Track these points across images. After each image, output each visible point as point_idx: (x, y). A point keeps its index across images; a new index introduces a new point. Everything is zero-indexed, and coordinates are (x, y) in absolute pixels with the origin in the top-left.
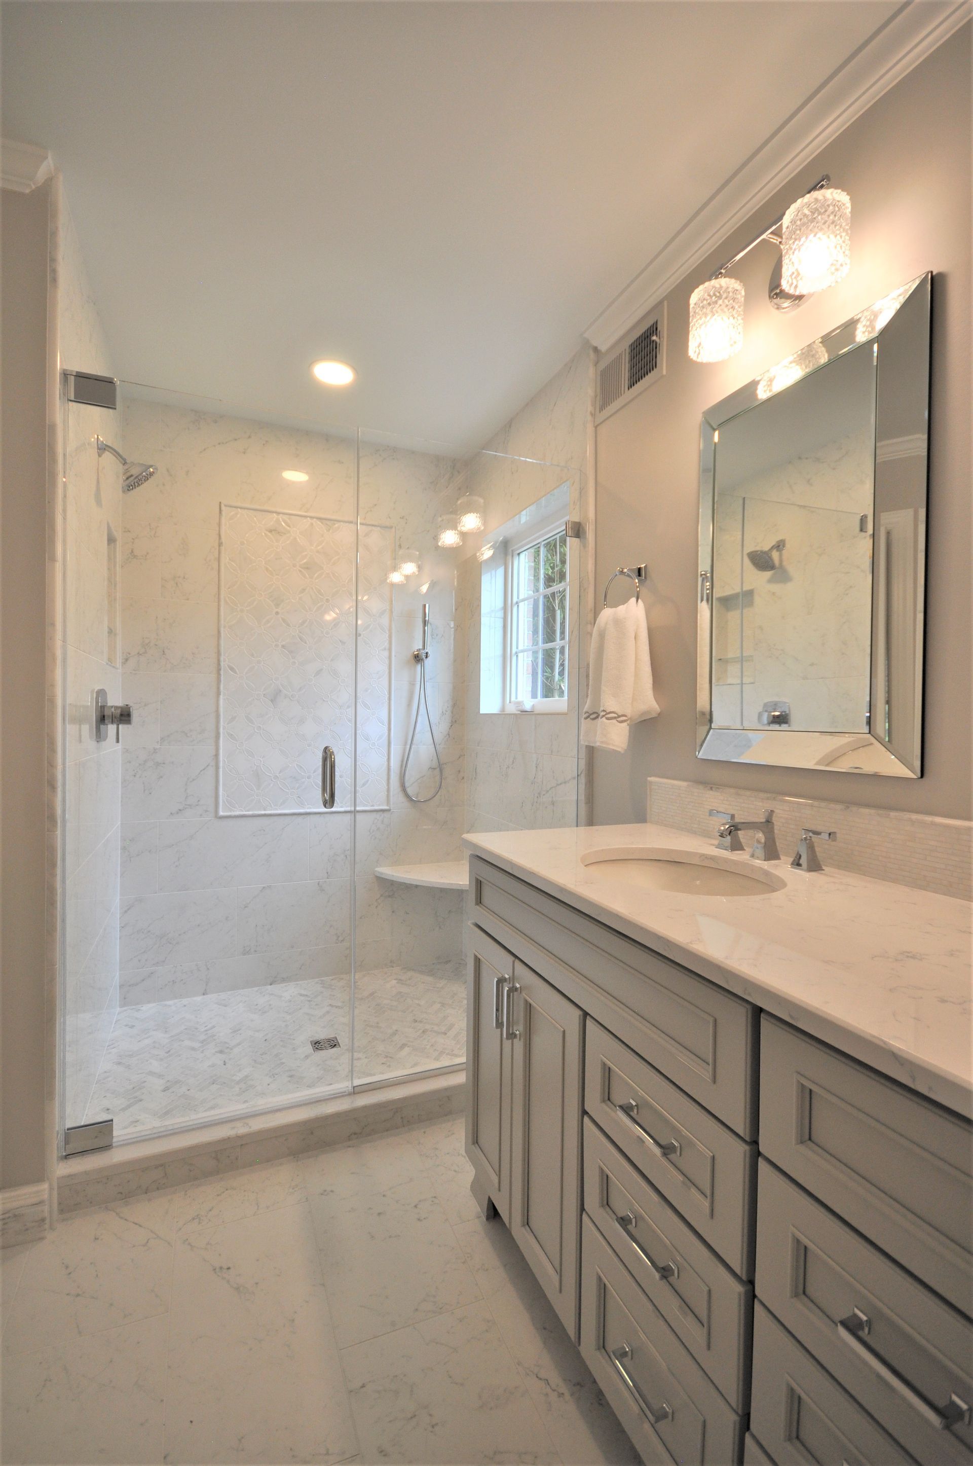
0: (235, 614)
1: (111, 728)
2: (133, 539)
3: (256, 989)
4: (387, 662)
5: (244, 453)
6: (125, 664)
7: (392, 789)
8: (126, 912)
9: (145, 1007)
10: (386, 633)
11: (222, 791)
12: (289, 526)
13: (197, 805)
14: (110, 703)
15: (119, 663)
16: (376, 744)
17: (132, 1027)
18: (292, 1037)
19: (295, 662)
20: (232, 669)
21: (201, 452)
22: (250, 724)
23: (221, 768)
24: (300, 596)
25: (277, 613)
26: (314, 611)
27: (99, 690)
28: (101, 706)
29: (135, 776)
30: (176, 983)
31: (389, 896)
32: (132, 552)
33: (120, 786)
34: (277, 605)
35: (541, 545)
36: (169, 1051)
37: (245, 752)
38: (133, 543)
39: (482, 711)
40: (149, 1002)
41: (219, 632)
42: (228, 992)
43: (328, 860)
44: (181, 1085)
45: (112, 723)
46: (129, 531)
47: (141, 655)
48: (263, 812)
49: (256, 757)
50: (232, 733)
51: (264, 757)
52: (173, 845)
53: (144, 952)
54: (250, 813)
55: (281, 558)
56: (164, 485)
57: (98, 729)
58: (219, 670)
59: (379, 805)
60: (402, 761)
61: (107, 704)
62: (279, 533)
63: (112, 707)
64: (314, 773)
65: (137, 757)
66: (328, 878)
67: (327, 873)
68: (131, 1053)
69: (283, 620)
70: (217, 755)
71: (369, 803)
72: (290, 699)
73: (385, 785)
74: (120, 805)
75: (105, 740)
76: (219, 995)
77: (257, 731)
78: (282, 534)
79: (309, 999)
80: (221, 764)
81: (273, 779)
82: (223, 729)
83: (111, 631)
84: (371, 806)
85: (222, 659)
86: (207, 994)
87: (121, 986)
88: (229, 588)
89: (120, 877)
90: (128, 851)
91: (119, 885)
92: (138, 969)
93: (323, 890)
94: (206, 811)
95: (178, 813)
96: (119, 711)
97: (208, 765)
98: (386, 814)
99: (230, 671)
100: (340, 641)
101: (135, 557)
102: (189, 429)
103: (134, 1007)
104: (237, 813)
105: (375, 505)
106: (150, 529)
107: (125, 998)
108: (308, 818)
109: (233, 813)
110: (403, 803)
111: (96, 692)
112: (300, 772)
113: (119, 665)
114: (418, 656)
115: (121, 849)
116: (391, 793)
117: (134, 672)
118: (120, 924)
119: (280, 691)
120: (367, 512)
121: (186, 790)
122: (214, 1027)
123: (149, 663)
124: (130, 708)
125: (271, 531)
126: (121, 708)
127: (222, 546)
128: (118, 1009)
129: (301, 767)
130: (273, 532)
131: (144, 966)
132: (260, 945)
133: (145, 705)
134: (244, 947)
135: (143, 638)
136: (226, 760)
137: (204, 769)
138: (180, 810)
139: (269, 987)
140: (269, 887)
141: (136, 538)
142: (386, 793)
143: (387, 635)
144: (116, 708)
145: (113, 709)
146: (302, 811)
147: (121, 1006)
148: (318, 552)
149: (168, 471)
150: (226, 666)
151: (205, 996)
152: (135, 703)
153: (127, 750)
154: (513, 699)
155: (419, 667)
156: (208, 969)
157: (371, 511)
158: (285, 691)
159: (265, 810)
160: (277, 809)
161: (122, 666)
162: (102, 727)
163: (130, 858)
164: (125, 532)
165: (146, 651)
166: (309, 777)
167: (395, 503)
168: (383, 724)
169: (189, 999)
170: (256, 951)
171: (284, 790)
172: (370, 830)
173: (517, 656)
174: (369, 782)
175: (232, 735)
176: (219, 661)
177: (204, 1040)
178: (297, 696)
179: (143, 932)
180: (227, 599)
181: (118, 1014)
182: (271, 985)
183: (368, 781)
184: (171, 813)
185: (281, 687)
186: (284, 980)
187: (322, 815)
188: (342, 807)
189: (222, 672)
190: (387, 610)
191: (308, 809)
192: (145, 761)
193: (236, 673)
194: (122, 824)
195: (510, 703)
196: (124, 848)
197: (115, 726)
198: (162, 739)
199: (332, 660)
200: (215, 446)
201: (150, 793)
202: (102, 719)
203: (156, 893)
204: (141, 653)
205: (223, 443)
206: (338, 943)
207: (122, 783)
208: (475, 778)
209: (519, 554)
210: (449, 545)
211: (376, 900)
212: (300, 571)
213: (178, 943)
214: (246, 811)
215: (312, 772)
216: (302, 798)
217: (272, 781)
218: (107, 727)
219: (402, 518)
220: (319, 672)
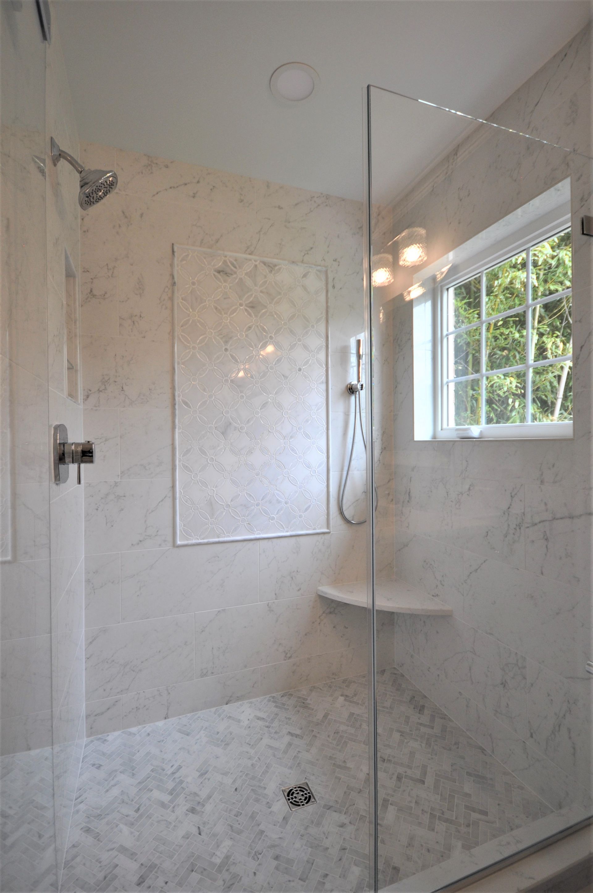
0: (187, 351)
1: (73, 468)
2: (92, 279)
3: (213, 709)
4: (325, 394)
5: (194, 197)
6: (86, 400)
7: (331, 513)
8: (91, 643)
9: (111, 736)
10: (323, 367)
11: (179, 520)
12: (235, 267)
13: (156, 536)
14: (70, 441)
15: (81, 399)
16: (317, 471)
17: (99, 767)
18: (262, 785)
19: (243, 396)
20: (186, 403)
21: (154, 195)
22: (203, 456)
23: (178, 499)
24: (247, 333)
25: (226, 350)
26: (259, 348)
27: (57, 425)
28: (59, 444)
29: (97, 509)
30: (139, 709)
31: (330, 613)
32: (91, 291)
33: (84, 520)
34: (226, 342)
35: (482, 275)
36: (138, 809)
37: (199, 483)
38: (92, 282)
39: (416, 439)
40: (114, 730)
41: (174, 369)
42: (188, 715)
43: (276, 582)
44: (156, 872)
45: (73, 463)
46: (88, 271)
47: (101, 391)
48: (217, 540)
49: (209, 487)
50: (187, 465)
51: (216, 487)
52: (134, 575)
53: (109, 681)
54: (205, 541)
55: (229, 298)
56: (120, 226)
57: (56, 469)
58: (174, 405)
59: (320, 528)
60: (340, 487)
61: (67, 441)
62: (226, 274)
63: (72, 444)
64: (262, 500)
65: (100, 491)
66: (276, 599)
67: (276, 594)
68: (98, 812)
69: (232, 356)
70: (173, 487)
71: (312, 527)
72: (239, 431)
73: (325, 510)
74: (84, 538)
75: (65, 481)
76: (180, 719)
77: (210, 463)
78: (229, 275)
79: (267, 724)
80: (178, 495)
81: (225, 508)
82: (179, 461)
83: (71, 368)
84: (313, 529)
85: (176, 394)
86: (168, 718)
87: (88, 716)
88: (182, 326)
89: (85, 609)
90: (92, 584)
91: (84, 617)
92: (103, 698)
93: (272, 611)
94: (165, 541)
95: (138, 544)
96: (80, 449)
97: (165, 497)
98: (326, 536)
99: (184, 405)
100: (283, 375)
101: (94, 296)
102: (142, 173)
103: (100, 736)
104: (194, 541)
105: (312, 248)
106: (108, 269)
107: (91, 728)
108: (258, 543)
109: (190, 542)
110: (341, 525)
111: (54, 428)
112: (249, 500)
113: (81, 402)
114: (351, 389)
115: (85, 581)
116: (331, 517)
117: (95, 408)
118: (85, 655)
119: (230, 424)
120: (305, 255)
121: (145, 521)
122: (180, 767)
123: (109, 399)
124: (92, 444)
125: (219, 272)
126: (83, 444)
127: (175, 286)
128: (85, 739)
129: (250, 495)
130: (221, 273)
131: (109, 695)
132: (216, 667)
133: (106, 440)
134: (202, 670)
135: (103, 375)
136: (182, 491)
137: (162, 501)
138: (141, 541)
139: (225, 707)
140: (224, 610)
141: (95, 278)
142: (326, 517)
143: (324, 369)
144: (77, 445)
145: (73, 447)
146: (252, 537)
147: (88, 736)
148: (261, 292)
149: (123, 213)
150: (181, 400)
151: (167, 720)
152: (96, 439)
153: (90, 485)
154: (445, 426)
155: (353, 398)
156: (169, 693)
157: (308, 254)
158: (234, 424)
159: (218, 537)
160: (229, 536)
161: (84, 402)
162: (62, 467)
163: (94, 590)
164: (84, 272)
165: (105, 387)
166: (258, 505)
167: (328, 247)
168: (322, 453)
169: (152, 724)
170: (213, 673)
171: (236, 517)
172: (313, 552)
173: (448, 386)
174: (311, 507)
175: (187, 466)
176: (174, 396)
177: (173, 789)
178: (245, 428)
179: (107, 662)
180: (180, 336)
181: (86, 746)
182: (227, 704)
183: (309, 506)
184: (132, 545)
185: (231, 420)
186: (238, 699)
187: (270, 540)
188: (287, 532)
189: (177, 407)
190: (324, 347)
191: (257, 534)
192: (107, 495)
193: (190, 407)
194: (85, 557)
195: (442, 430)
196: (88, 581)
197: (76, 466)
198: (122, 472)
199: (276, 393)
200: (166, 190)
201: (112, 526)
202: (61, 458)
203: (119, 623)
204: (100, 389)
205: (174, 187)
206: (285, 660)
207: (85, 517)
208: (408, 502)
209: (448, 289)
210: (381, 283)
211: (319, 617)
212: (246, 310)
213: (140, 670)
214: (201, 540)
215: (260, 500)
216: (251, 524)
217: (224, 509)
218: (68, 468)
219: (335, 260)
220: (264, 405)
